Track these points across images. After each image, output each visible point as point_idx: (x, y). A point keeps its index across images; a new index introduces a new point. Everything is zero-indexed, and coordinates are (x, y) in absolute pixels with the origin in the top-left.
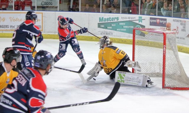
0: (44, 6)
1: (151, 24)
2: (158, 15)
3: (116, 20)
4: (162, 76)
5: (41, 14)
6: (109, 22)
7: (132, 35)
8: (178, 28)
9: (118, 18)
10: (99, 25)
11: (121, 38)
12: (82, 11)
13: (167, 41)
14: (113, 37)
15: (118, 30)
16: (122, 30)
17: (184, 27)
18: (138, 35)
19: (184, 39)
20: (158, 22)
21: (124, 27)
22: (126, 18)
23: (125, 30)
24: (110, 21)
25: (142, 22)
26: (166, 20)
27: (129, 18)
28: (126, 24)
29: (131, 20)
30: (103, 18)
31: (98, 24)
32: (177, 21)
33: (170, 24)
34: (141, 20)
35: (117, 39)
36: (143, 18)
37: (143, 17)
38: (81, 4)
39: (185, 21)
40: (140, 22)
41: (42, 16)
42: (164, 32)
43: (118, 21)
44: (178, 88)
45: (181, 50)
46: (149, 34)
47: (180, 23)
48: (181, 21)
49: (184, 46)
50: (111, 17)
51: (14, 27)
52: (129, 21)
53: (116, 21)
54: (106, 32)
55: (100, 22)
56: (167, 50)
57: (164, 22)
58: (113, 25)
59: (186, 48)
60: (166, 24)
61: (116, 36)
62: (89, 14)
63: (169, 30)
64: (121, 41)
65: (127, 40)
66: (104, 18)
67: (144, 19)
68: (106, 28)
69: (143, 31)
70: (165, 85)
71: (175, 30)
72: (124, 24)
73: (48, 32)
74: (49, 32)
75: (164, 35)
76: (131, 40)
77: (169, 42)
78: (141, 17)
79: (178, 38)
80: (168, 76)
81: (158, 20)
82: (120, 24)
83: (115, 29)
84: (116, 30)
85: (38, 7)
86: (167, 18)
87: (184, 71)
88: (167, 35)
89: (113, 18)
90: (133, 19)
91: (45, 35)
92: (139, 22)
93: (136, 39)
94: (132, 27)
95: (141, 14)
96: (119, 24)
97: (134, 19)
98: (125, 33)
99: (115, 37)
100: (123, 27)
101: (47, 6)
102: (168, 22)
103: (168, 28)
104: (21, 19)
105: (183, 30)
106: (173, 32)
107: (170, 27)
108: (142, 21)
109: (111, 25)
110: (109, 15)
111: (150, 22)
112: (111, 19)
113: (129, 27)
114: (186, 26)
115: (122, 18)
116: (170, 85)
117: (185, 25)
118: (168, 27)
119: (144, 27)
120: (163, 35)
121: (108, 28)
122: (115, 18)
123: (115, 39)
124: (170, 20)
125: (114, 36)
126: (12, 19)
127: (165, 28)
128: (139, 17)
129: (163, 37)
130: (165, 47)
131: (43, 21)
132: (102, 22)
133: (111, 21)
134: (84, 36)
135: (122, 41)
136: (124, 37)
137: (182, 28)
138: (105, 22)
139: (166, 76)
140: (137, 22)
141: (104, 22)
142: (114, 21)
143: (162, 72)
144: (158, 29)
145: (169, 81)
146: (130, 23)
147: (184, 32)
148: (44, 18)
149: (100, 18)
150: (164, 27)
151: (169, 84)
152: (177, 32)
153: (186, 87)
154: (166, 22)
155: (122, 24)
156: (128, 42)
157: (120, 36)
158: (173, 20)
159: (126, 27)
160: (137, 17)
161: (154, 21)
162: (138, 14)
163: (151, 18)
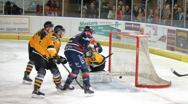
0: (31, 11)
1: (127, 28)
2: (133, 21)
3: (95, 24)
4: (135, 75)
5: (28, 18)
7: (108, 38)
8: (150, 32)
9: (96, 23)
10: (80, 29)
12: (64, 16)
13: (140, 43)
15: (96, 33)
16: (100, 33)
17: (156, 32)
18: (114, 38)
19: (155, 42)
20: (132, 27)
21: (102, 30)
22: (104, 23)
23: (103, 33)
24: (90, 25)
25: (118, 26)
26: (139, 25)
27: (107, 23)
29: (108, 24)
30: (83, 22)
31: (79, 27)
32: (150, 26)
33: (143, 29)
34: (117, 25)
36: (119, 23)
37: (120, 22)
38: (64, 9)
39: (157, 27)
40: (117, 27)
41: (29, 20)
42: (138, 36)
44: (150, 86)
45: (152, 52)
46: (124, 37)
47: (152, 28)
48: (153, 26)
49: (156, 48)
50: (91, 22)
51: (3, 29)
52: (107, 25)
53: (95, 25)
55: (81, 26)
56: (140, 52)
57: (138, 27)
59: (157, 50)
60: (140, 29)
62: (71, 19)
63: (142, 34)
65: (104, 42)
66: (84, 23)
67: (120, 24)
69: (119, 35)
70: (138, 83)
71: (148, 34)
72: (102, 28)
75: (138, 38)
76: (108, 42)
77: (142, 45)
78: (118, 22)
79: (150, 41)
80: (141, 75)
81: (133, 25)
82: (99, 28)
85: (25, 12)
86: (141, 23)
87: (155, 71)
88: (140, 39)
89: (92, 23)
90: (110, 24)
92: (116, 26)
93: (112, 42)
94: (109, 31)
95: (117, 19)
96: (97, 28)
97: (111, 24)
98: (103, 36)
100: (101, 31)
101: (34, 11)
102: (141, 27)
103: (141, 33)
104: (10, 23)
105: (155, 34)
106: (146, 36)
107: (143, 31)
108: (119, 25)
110: (89, 20)
111: (126, 27)
112: (90, 23)
113: (106, 31)
114: (158, 31)
115: (100, 23)
116: (143, 83)
117: (156, 29)
118: (142, 31)
119: (120, 31)
120: (136, 38)
122: (94, 23)
124: (143, 25)
126: (2, 22)
127: (139, 32)
128: (116, 22)
129: (136, 40)
130: (138, 50)
131: (30, 24)
132: (82, 26)
136: (102, 39)
139: (139, 75)
140: (114, 26)
142: (93, 25)
143: (135, 71)
144: (132, 33)
145: (142, 79)
146: (107, 27)
147: (155, 36)
148: (30, 21)
149: (80, 23)
150: (137, 32)
151: (141, 82)
152: (150, 36)
153: (157, 85)
154: (140, 27)
155: (100, 28)
156: (105, 44)
157: (99, 39)
158: (146, 25)
159: (104, 31)
160: (114, 22)
161: (129, 26)
162: (115, 19)
163: (126, 24)
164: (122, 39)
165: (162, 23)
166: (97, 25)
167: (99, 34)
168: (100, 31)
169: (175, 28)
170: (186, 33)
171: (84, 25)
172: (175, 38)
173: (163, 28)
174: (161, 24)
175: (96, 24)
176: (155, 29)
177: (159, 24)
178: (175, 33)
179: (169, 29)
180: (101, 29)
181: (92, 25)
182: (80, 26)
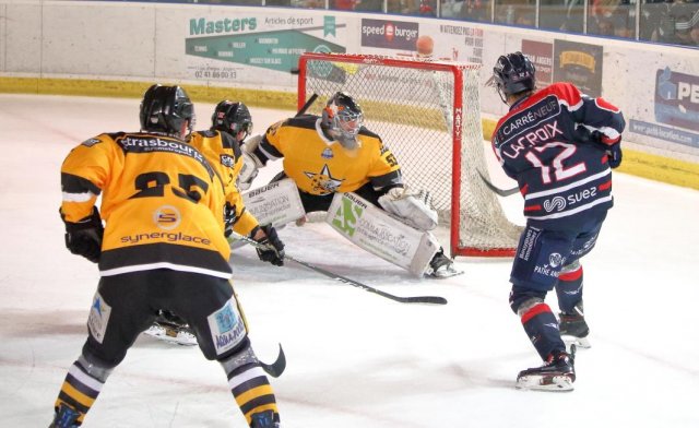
1: (367, 41)
2: (390, 12)
3: (247, 26)
6: (224, 33)
7: (295, 78)
8: (456, 53)
9: (253, 23)
10: (191, 47)
11: (265, 88)
14: (239, 86)
15: (252, 60)
16: (268, 61)
17: (479, 53)
20: (388, 34)
21: (275, 51)
22: (280, 21)
23: (277, 61)
24: (227, 30)
25: (334, 33)
26: (415, 26)
27: (292, 21)
28: (280, 43)
29: (296, 26)
30: (202, 20)
31: (188, 40)
32: (455, 30)
33: (428, 41)
34: (330, 26)
35: (252, 92)
36: (337, 22)
37: (341, 16)
39: (482, 31)
40: (330, 35)
43: (253, 31)
47: (463, 37)
48: (466, 30)
50: (232, 18)
52: (293, 31)
53: (247, 30)
54: (215, 69)
55: (195, 36)
57: (411, 33)
58: (236, 45)
60: (418, 41)
61: (248, 82)
62: (156, 9)
64: (264, 100)
65: (284, 94)
66: (206, 22)
67: (343, 26)
68: (213, 54)
72: (276, 41)
73: (18, 71)
74: (22, 71)
76: (293, 95)
78: (333, 18)
81: (390, 29)
82: (261, 41)
83: (243, 58)
84: (247, 62)
86: (422, 21)
89: (237, 21)
90: (304, 26)
91: (8, 79)
92: (325, 35)
94: (301, 52)
95: (333, 7)
96: (256, 41)
97: (310, 25)
98: (277, 72)
99: (244, 87)
100: (270, 52)
102: (422, 33)
107: (429, 51)
108: (337, 30)
109: (230, 45)
110: (223, 12)
111: (364, 35)
112: (230, 25)
113: (290, 52)
114: (485, 47)
115: (267, 21)
117: (479, 43)
118: (424, 50)
119: (343, 49)
121: (220, 54)
122: (245, 21)
123: (243, 91)
124: (428, 27)
125: (242, 82)
127: (414, 53)
128: (326, 18)
132: (200, 35)
133: (232, 32)
134: (138, 83)
135: (269, 98)
136: (275, 85)
137: (472, 55)
138: (211, 35)
140: (319, 34)
141: (206, 35)
142: (240, 32)
146: (294, 36)
148: (3, 21)
149: (192, 22)
150: (408, 52)
154: (417, 34)
155: (268, 41)
156: (287, 102)
157: (262, 83)
158: (441, 27)
159: (282, 51)
160: (318, 16)
161: (377, 30)
162: (321, 7)
163: (365, 22)
164: (348, 81)
165: (500, 18)
166: (256, 30)
167: (263, 65)
168: (268, 51)
169: (549, 37)
170: (590, 54)
171: (208, 32)
172: (549, 74)
173: (505, 34)
174: (497, 22)
175: (250, 28)
176: (476, 42)
177: (488, 21)
178: (550, 56)
179: (528, 38)
180: (272, 45)
181: (235, 30)
182: (189, 36)
